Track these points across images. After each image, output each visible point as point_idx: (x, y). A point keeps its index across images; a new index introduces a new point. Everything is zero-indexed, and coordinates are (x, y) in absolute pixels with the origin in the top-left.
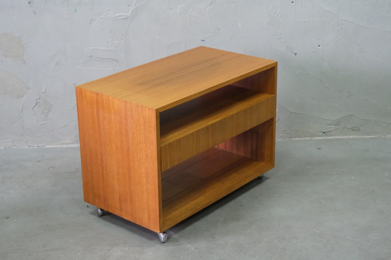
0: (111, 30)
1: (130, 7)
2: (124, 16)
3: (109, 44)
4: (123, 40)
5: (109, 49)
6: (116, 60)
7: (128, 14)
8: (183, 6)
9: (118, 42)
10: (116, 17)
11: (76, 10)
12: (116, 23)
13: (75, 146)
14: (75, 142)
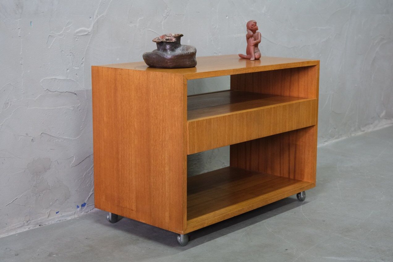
0: (71, 51)
1: (91, 19)
2: (85, 31)
3: (68, 71)
4: (83, 64)
5: (68, 79)
6: (75, 93)
7: (90, 29)
8: (142, 18)
9: (78, 68)
10: (77, 33)
11: (31, 22)
12: (77, 41)
13: (25, 230)
14: (26, 224)
